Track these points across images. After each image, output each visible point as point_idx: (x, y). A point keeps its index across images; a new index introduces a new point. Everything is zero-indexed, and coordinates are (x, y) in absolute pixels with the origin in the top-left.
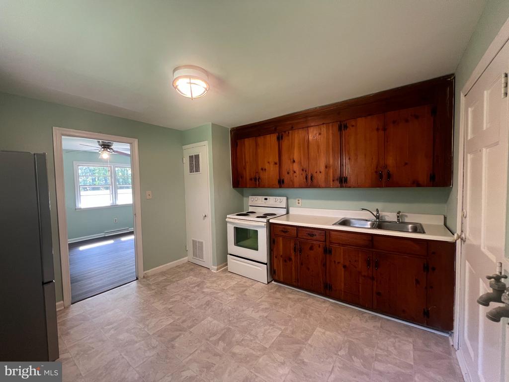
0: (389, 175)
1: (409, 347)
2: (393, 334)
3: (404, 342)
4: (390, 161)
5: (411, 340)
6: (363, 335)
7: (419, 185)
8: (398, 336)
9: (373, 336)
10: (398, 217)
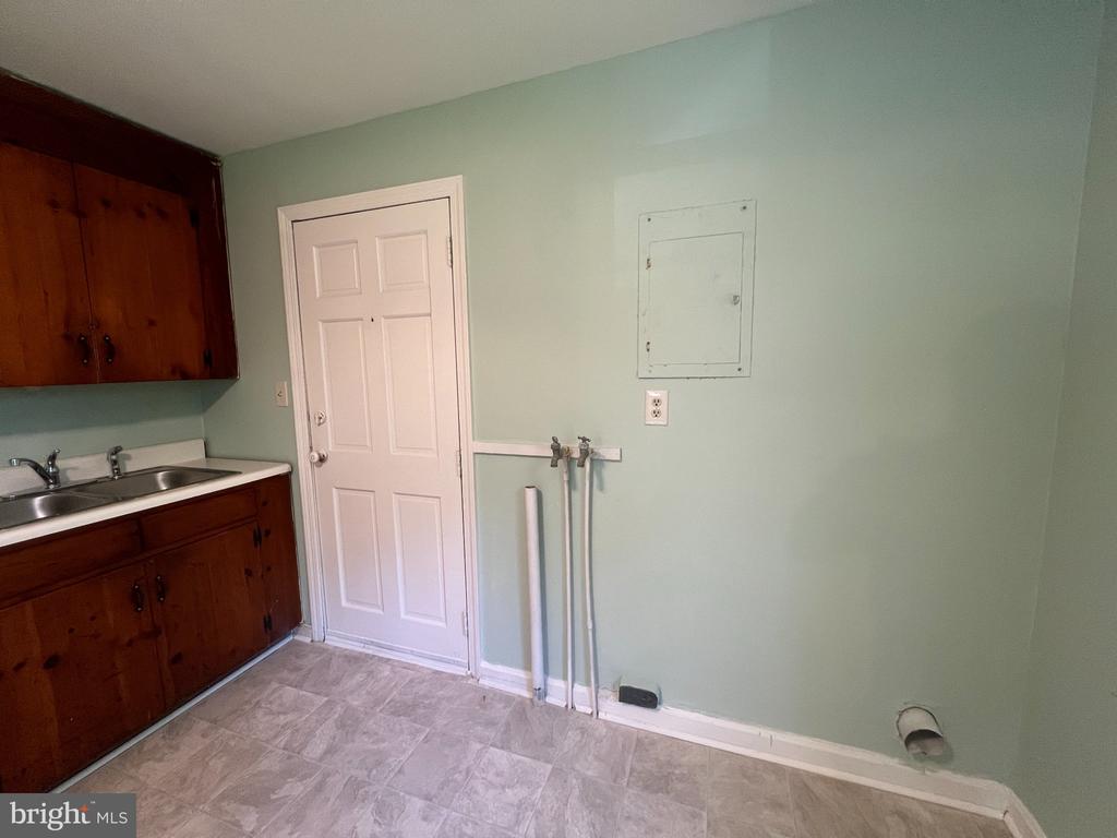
0: (110, 350)
1: (290, 693)
2: (247, 707)
3: (276, 695)
4: (110, 310)
5: (275, 685)
6: (217, 764)
7: (185, 376)
8: (255, 700)
9: (232, 743)
10: (115, 462)
